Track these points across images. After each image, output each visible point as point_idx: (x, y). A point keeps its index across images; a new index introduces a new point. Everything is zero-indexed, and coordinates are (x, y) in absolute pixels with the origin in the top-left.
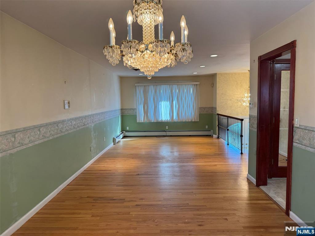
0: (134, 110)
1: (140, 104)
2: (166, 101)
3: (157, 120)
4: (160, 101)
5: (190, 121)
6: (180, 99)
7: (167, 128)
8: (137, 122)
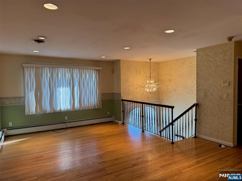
0: (20, 99)
1: (31, 91)
2: (65, 87)
3: (54, 110)
4: (58, 87)
5: (93, 108)
6: (82, 84)
7: (66, 118)
8: (26, 115)
